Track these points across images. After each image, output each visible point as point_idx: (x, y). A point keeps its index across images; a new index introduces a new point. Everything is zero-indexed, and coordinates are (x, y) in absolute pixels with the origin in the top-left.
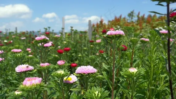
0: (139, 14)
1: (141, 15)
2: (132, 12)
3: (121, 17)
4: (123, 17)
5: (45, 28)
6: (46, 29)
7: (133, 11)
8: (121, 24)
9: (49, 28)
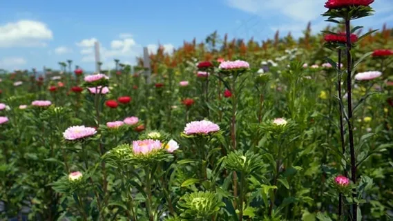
0: (226, 38)
1: (229, 40)
2: (214, 35)
3: (194, 42)
4: (198, 42)
5: (60, 63)
6: (64, 65)
7: (215, 33)
8: (198, 54)
9: (70, 62)
